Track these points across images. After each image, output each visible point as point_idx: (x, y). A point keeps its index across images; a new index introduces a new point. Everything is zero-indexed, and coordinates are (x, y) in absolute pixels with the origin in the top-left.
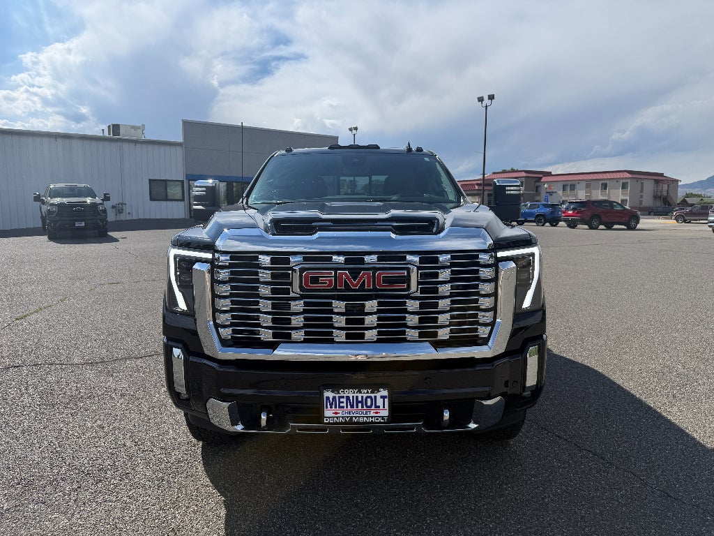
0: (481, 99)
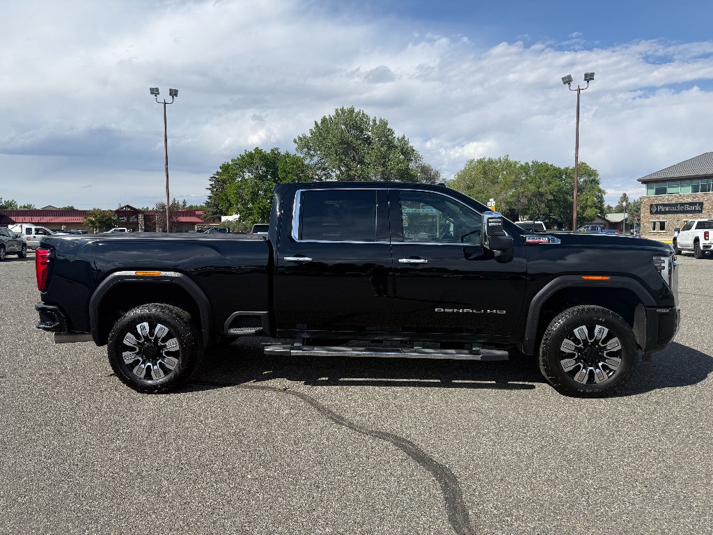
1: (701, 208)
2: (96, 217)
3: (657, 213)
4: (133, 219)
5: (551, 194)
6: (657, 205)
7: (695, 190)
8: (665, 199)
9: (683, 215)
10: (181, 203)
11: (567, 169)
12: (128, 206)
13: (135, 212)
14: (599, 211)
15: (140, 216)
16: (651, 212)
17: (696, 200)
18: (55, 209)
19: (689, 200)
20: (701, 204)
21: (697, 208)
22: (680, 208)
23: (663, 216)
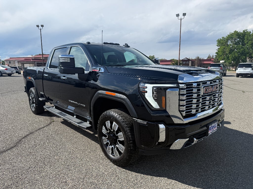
0: (38, 26)
2: (175, 62)
4: (187, 62)
10: (212, 56)
12: (186, 58)
13: (189, 60)
15: (190, 62)
18: (165, 60)
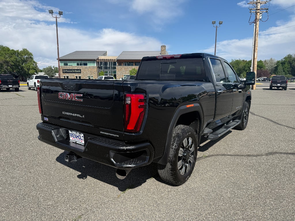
1: (81, 71)
3: (65, 73)
5: (12, 62)
6: (65, 70)
7: (78, 65)
8: (67, 67)
9: (74, 74)
11: (18, 51)
14: (35, 71)
16: (63, 72)
17: (78, 68)
19: (76, 68)
20: (80, 70)
21: (79, 71)
22: (74, 71)
23: (68, 74)
